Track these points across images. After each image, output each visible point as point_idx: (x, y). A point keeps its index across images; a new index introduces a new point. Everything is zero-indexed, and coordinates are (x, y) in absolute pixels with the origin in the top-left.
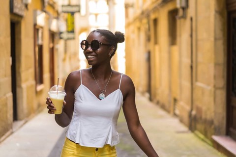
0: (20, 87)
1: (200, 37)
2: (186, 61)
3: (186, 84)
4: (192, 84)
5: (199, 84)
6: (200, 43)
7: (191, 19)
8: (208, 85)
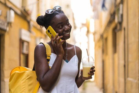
0: (4, 81)
1: (130, 41)
2: (122, 62)
3: (122, 80)
4: (125, 79)
5: (129, 79)
6: (130, 46)
7: (124, 29)
8: (135, 79)
